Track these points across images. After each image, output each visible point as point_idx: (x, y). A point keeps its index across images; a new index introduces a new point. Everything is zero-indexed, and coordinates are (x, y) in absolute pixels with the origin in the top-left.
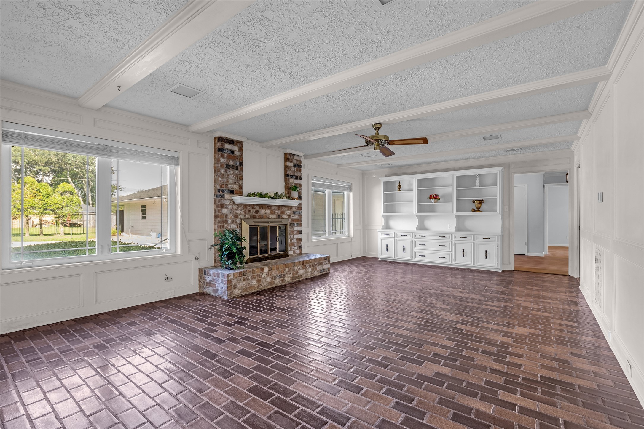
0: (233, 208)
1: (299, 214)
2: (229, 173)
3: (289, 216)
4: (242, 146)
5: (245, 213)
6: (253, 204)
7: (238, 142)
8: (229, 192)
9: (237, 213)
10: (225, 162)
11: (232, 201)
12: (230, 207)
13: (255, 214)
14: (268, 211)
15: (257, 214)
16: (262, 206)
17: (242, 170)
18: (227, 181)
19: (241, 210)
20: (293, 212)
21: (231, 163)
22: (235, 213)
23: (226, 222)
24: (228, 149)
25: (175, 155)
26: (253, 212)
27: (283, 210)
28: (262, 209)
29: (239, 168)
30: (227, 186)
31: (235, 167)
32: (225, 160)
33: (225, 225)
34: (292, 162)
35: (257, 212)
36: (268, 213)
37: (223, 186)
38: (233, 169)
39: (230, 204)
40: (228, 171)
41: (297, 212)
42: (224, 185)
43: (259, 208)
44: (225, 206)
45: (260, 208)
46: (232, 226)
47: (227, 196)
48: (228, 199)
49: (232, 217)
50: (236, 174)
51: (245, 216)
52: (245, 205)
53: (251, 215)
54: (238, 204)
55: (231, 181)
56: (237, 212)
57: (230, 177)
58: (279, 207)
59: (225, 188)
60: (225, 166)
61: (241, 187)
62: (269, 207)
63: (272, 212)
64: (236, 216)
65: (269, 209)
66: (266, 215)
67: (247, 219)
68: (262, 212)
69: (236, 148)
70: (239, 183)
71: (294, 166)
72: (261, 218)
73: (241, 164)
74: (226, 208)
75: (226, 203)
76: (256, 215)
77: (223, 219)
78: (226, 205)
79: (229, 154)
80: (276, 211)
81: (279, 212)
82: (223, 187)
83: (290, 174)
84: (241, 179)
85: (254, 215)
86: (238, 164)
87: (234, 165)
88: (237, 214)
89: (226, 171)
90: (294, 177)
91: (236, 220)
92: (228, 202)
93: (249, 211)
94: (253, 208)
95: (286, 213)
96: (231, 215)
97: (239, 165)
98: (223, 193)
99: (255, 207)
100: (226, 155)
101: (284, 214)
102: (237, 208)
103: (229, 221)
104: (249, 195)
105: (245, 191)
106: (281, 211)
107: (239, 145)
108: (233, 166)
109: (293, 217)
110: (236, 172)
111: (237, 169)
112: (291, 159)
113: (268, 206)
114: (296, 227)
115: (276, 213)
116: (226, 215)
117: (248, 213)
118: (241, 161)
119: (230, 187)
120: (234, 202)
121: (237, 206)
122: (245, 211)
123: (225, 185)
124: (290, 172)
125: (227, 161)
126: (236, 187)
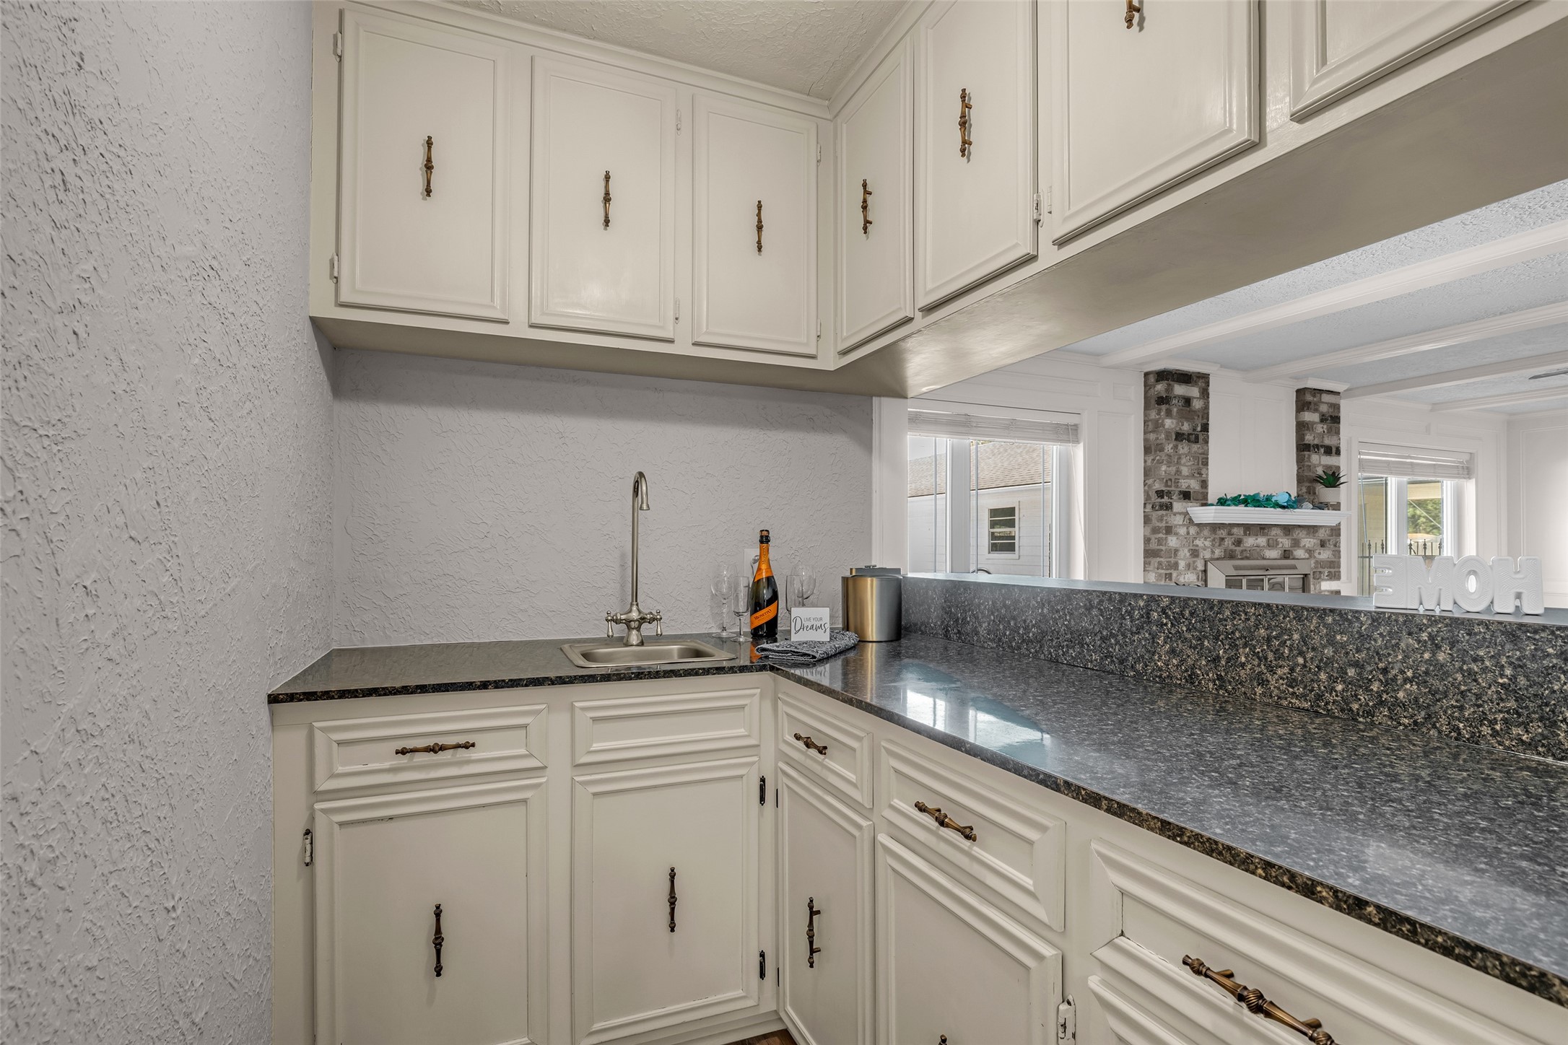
0: (1188, 533)
1: (1335, 546)
2: (1181, 451)
3: (1310, 552)
4: (1208, 384)
5: (1213, 545)
6: (1229, 524)
7: (1198, 377)
8: (1182, 496)
9: (1197, 546)
10: (1173, 426)
11: (1187, 517)
12: (1182, 531)
13: (1233, 547)
14: (1262, 541)
15: (1237, 548)
16: (1249, 529)
17: (1206, 442)
18: (1177, 471)
19: (1206, 539)
20: (1319, 542)
21: (1186, 427)
22: (1193, 545)
23: (1176, 566)
24: (1179, 397)
25: (1072, 420)
26: (1230, 543)
27: (1295, 536)
28: (1249, 534)
29: (1201, 437)
30: (1177, 482)
31: (1194, 436)
32: (1174, 421)
33: (1174, 575)
34: (1316, 410)
35: (1239, 542)
36: (1262, 544)
37: (1169, 483)
38: (1189, 441)
39: (1183, 525)
40: (1180, 447)
41: (1329, 541)
42: (1171, 480)
43: (1242, 532)
44: (1174, 530)
45: (1245, 534)
46: (1187, 576)
47: (1178, 506)
48: (1180, 514)
49: (1188, 554)
50: (1195, 452)
51: (1213, 552)
52: (1215, 527)
53: (1225, 551)
54: (1199, 525)
55: (1185, 471)
56: (1197, 542)
57: (1183, 461)
58: (1288, 529)
59: (1173, 488)
60: (1174, 437)
61: (1204, 484)
62: (1264, 529)
63: (1271, 541)
64: (1195, 553)
65: (1264, 535)
66: (1258, 549)
67: (1218, 559)
68: (1250, 541)
69: (1194, 392)
70: (1200, 474)
71: (1323, 420)
72: (1247, 558)
73: (1205, 428)
74: (1176, 534)
75: (1176, 523)
76: (1236, 550)
77: (1170, 560)
78: (1176, 526)
79: (1181, 408)
80: (1280, 540)
81: (1287, 543)
82: (1170, 487)
83: (1312, 443)
84: (1206, 463)
85: (1231, 550)
86: (1199, 429)
87: (1191, 432)
88: (1197, 548)
89: (1176, 447)
90: (1322, 450)
91: (1194, 562)
92: (1178, 520)
93: (1222, 539)
94: (1230, 534)
95: (1302, 545)
96: (1186, 551)
97: (1201, 431)
98: (1170, 500)
99: (1235, 530)
100: (1175, 410)
101: (1299, 547)
102: (1198, 533)
103: (1182, 564)
104: (1222, 502)
105: (1213, 494)
106: (1293, 539)
107: (1201, 383)
108: (1189, 434)
109: (1319, 553)
110: (1195, 447)
111: (1196, 441)
112: (1316, 404)
113: (1261, 528)
114: (1327, 580)
115: (1280, 545)
116: (1176, 551)
117: (1220, 545)
118: (1205, 421)
119: (1184, 484)
120: (1190, 519)
121: (1196, 527)
122: (1214, 540)
123: (1173, 480)
124: (1311, 438)
125: (1177, 423)
126: (1194, 485)
